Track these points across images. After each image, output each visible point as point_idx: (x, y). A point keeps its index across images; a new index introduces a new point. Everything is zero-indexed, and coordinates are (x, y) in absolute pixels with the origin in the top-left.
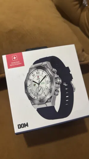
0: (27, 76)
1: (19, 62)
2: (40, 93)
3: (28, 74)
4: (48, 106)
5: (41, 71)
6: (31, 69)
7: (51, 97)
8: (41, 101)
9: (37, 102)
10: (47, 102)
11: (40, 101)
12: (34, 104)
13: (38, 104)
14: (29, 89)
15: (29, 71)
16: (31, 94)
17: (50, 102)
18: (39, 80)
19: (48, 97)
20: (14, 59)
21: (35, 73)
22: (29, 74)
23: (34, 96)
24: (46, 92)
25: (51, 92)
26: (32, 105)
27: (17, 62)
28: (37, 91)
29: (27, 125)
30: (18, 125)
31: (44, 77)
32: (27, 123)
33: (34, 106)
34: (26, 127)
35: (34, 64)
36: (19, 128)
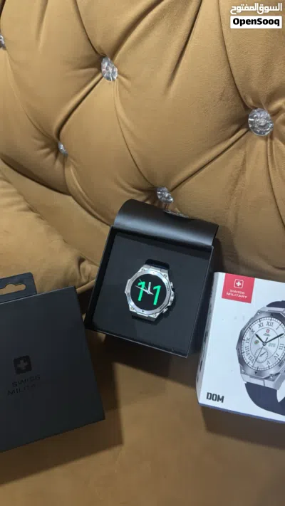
0: (250, 322)
1: (243, 293)
2: (260, 359)
3: (252, 319)
4: (266, 386)
5: (276, 323)
6: (260, 312)
7: (277, 374)
8: (258, 373)
9: (250, 371)
10: (267, 378)
11: (256, 373)
12: (244, 373)
13: (251, 377)
14: (245, 344)
15: (256, 315)
16: (245, 354)
17: (273, 380)
18: (266, 337)
19: (273, 372)
20: (236, 285)
21: (265, 322)
22: (252, 321)
23: (248, 360)
24: (273, 362)
25: (280, 366)
26: (241, 373)
27: (240, 292)
28: (257, 355)
29: (222, 399)
30: (208, 393)
31: (279, 334)
32: (223, 397)
33: (244, 375)
34: (220, 402)
35: (270, 305)
36: (207, 398)
